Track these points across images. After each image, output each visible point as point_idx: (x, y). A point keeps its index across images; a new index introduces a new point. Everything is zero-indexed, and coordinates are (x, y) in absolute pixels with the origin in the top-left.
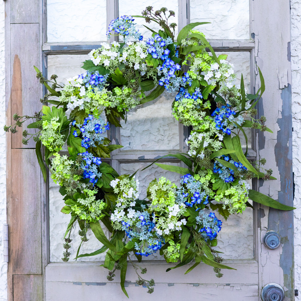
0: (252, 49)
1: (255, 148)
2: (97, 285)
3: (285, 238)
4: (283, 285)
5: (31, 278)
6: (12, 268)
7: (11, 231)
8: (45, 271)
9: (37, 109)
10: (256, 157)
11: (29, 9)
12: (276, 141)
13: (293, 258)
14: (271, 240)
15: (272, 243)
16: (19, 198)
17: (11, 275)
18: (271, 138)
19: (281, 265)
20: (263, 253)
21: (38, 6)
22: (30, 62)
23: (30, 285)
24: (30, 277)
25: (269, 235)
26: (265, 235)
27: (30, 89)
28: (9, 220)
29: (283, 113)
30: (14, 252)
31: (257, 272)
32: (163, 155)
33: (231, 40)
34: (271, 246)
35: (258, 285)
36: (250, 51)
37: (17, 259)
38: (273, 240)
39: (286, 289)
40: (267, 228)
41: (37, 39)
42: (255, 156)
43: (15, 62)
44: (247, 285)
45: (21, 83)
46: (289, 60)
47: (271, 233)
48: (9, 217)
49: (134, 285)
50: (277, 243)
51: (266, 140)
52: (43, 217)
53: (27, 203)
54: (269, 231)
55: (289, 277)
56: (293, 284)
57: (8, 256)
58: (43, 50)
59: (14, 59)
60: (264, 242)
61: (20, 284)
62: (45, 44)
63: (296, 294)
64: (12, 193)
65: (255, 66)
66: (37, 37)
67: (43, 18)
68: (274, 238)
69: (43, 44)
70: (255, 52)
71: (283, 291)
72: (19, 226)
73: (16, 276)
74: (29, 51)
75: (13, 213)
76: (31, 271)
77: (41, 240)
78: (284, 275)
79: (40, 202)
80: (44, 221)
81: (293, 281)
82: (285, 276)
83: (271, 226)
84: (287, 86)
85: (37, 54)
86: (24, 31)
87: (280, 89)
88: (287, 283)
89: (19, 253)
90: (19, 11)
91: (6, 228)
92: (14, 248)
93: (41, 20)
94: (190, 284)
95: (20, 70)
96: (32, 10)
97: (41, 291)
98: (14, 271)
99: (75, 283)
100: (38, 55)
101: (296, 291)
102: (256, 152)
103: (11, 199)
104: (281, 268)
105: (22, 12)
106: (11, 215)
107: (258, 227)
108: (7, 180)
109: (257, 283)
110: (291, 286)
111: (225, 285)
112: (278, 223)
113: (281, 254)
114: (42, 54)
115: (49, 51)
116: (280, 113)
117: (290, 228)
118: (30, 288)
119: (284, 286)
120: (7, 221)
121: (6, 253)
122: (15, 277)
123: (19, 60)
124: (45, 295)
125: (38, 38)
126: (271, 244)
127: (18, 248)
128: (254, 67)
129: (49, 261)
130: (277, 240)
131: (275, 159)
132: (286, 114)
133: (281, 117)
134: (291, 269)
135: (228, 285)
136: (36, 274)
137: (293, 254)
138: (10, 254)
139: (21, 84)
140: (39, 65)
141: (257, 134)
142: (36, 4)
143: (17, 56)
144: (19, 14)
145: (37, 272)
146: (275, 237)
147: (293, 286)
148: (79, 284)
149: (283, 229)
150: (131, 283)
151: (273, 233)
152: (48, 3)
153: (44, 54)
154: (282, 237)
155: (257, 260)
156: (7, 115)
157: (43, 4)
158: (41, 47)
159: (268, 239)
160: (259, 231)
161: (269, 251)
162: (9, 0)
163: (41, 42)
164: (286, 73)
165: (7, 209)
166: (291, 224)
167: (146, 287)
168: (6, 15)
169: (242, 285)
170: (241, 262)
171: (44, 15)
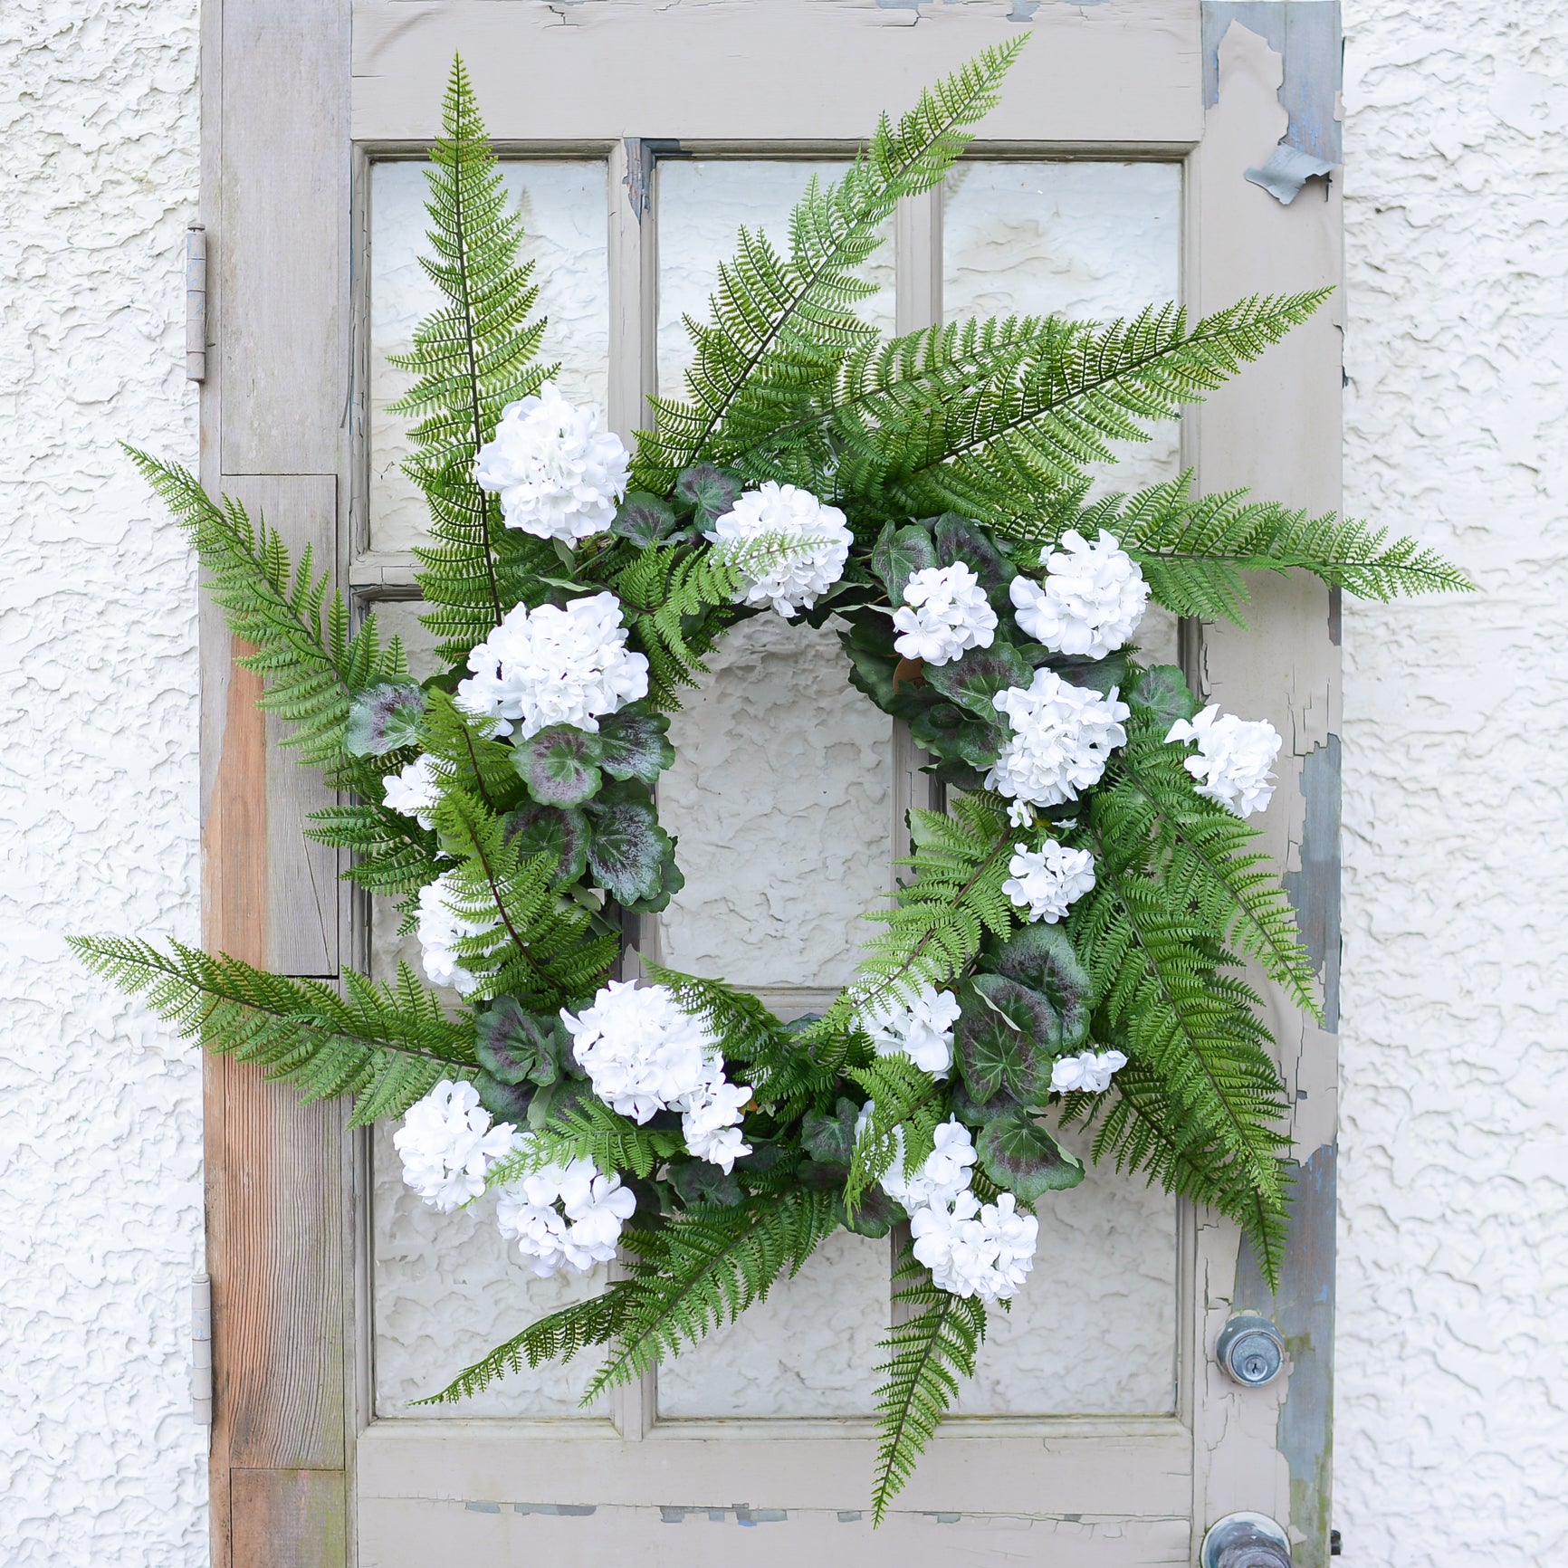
2: (561, 1514)
3: (1302, 1339)
4: (1285, 1520)
5: (300, 1483)
6: (227, 1444)
7: (222, 1300)
8: (354, 1457)
11: (297, 417)
13: (1329, 1417)
14: (1247, 1354)
15: (1251, 1366)
16: (256, 1172)
17: (221, 1470)
19: (1281, 1446)
20: (1211, 1397)
21: (337, 405)
23: (298, 1509)
24: (295, 1477)
25: (1241, 1334)
26: (1222, 1327)
28: (216, 1255)
29: (1305, 852)
30: (235, 1380)
31: (1188, 1470)
34: (1248, 1377)
35: (1191, 1518)
37: (247, 1408)
38: (1256, 1356)
39: (1298, 1536)
40: (1231, 1301)
41: (327, 537)
44: (1146, 1519)
46: (1336, 638)
47: (1249, 1323)
48: (214, 1245)
49: (706, 1515)
50: (1269, 1365)
52: (347, 1249)
53: (286, 1191)
54: (1237, 1314)
55: (1309, 1492)
56: (1326, 1516)
57: (209, 1403)
58: (353, 583)
60: (1220, 1356)
61: (260, 1502)
62: (361, 558)
63: (1336, 1551)
64: (228, 1149)
65: (1203, 662)
66: (327, 530)
67: (353, 454)
68: (1262, 1345)
69: (353, 561)
71: (1286, 1542)
72: (255, 1281)
73: (242, 1474)
75: (230, 1230)
76: (303, 1454)
77: (339, 1335)
78: (1291, 1480)
79: (338, 1188)
81: (1324, 1504)
82: (1297, 1485)
83: (1248, 1292)
84: (1323, 743)
86: (277, 504)
87: (1295, 755)
88: (1304, 1513)
89: (256, 1386)
90: (256, 425)
91: (203, 1292)
92: (237, 1363)
93: (347, 461)
94: (925, 1513)
96: (308, 423)
97: (342, 1532)
98: (236, 1454)
99: (470, 1506)
101: (1336, 1536)
103: (221, 1176)
104: (1281, 1456)
105: (270, 428)
106: (222, 1238)
109: (1187, 1512)
110: (1315, 1523)
111: (1062, 1518)
113: (1283, 1400)
114: (346, 601)
115: (378, 588)
116: (1294, 848)
117: (1321, 1304)
118: (298, 1519)
119: (1292, 1523)
120: (209, 1261)
121: (204, 1390)
122: (237, 1478)
124: (354, 1548)
125: (332, 534)
126: (1246, 1369)
128: (1194, 666)
129: (374, 1414)
130: (1274, 1352)
132: (1319, 855)
133: (1296, 865)
134: (1321, 1461)
135: (1074, 1518)
136: (322, 1466)
138: (220, 1388)
142: (324, 396)
144: (256, 439)
145: (324, 1462)
146: (1264, 1341)
147: (1323, 1524)
148: (491, 1508)
149: (1292, 1304)
150: (693, 1509)
151: (1255, 1326)
152: (374, 395)
153: (356, 598)
154: (1290, 1336)
155: (1188, 1421)
156: (205, 841)
157: (356, 398)
158: (342, 570)
159: (1239, 1352)
160: (1200, 1312)
161: (1237, 1390)
162: (217, 380)
163: (344, 551)
164: (1322, 692)
165: (207, 1214)
166: (1325, 1288)
167: (753, 1523)
168: (203, 441)
169: (1127, 1518)
170: (1127, 1429)
171: (355, 443)
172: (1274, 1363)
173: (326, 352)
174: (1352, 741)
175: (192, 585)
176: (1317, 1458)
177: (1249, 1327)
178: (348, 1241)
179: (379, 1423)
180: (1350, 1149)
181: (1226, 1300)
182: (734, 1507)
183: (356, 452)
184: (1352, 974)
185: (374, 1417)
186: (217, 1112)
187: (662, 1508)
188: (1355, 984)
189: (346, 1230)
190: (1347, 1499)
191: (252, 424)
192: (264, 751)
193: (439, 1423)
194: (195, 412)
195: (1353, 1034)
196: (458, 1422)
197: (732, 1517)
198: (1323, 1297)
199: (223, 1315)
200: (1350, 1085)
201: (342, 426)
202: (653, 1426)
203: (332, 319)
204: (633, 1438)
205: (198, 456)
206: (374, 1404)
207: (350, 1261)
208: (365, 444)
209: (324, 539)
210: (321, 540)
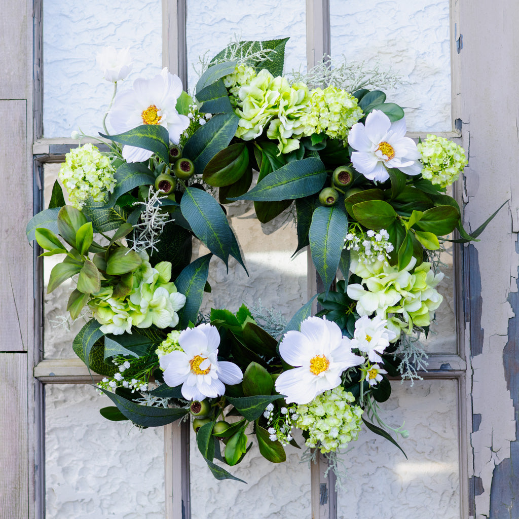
1: (462, 352)
9: (22, 272)
10: (465, 371)
11: (6, 71)
12: (506, 339)
18: (495, 333)
21: (25, 64)
22: (8, 178)
27: (7, 231)
33: (413, 132)
40: (488, 516)
41: (22, 130)
42: (463, 368)
51: (486, 336)
52: (31, 492)
58: (34, 153)
62: (39, 141)
65: (464, 186)
66: (22, 126)
67: (34, 89)
69: (35, 142)
74: (6, 155)
79: (26, 460)
80: (35, 500)
83: (496, 512)
85: (23, 162)
87: (513, 232)
93: (31, 92)
96: (12, 73)
100: (25, 163)
102: (466, 361)
107: (470, 514)
112: (511, 506)
114: (31, 162)
115: (47, 156)
116: (514, 280)
125: (25, 129)
128: (460, 188)
131: (504, 375)
133: (515, 289)
140: (25, 183)
141: (468, 324)
142: (20, 60)
152: (44, 61)
153: (36, 161)
157: (36, 61)
163: (31, 137)
171: (36, 83)
173: (21, 38)
178: (31, 488)
181: (486, 516)
183: (36, 88)
189: (31, 483)
203: (24, 22)
208: (40, 84)
209: (21, 132)
210: (19, 132)
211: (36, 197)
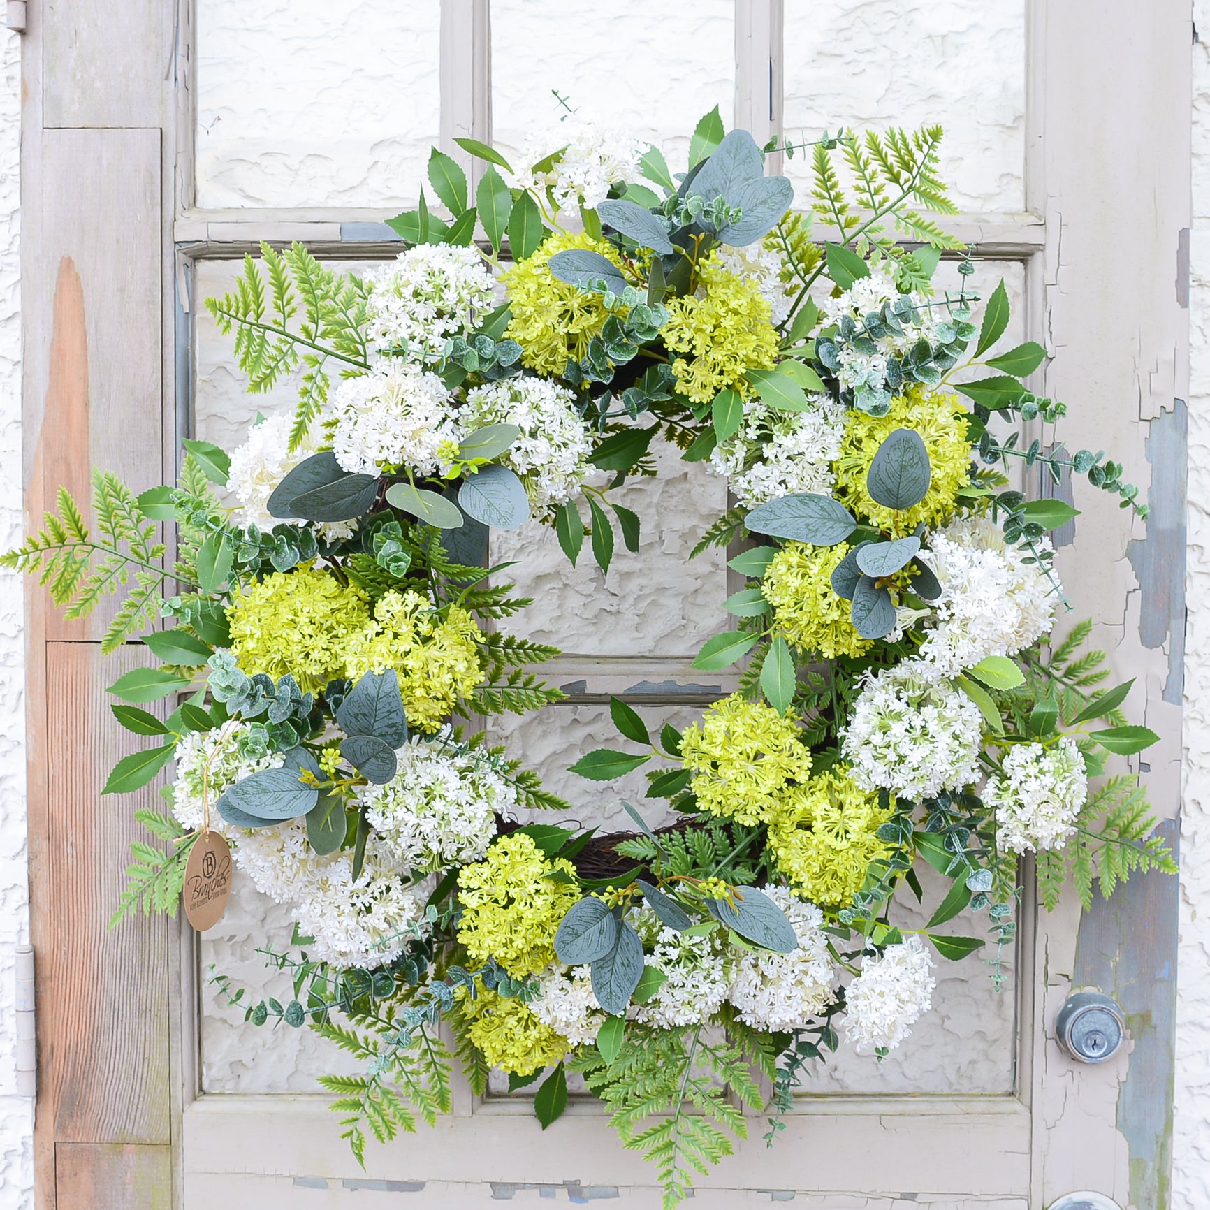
0: (1031, 254)
2: (391, 1189)
3: (1142, 1016)
4: (1123, 1199)
5: (125, 1157)
6: (51, 1118)
7: (46, 971)
8: (180, 1132)
11: (120, 69)
12: (1119, 633)
13: (1169, 1095)
14: (1086, 1030)
15: (1091, 1042)
16: (80, 842)
17: (46, 1146)
18: (1101, 620)
19: (1121, 1124)
20: (1052, 1075)
21: (159, 55)
22: (122, 290)
23: (124, 1183)
24: (121, 1152)
25: (1081, 1010)
26: (1062, 1003)
28: (40, 926)
29: (1149, 519)
30: (59, 1054)
31: (1026, 1149)
32: (662, 679)
34: (1088, 1053)
35: (1028, 1198)
36: (1022, 261)
37: (72, 1082)
38: (1096, 1032)
40: (1071, 977)
41: (152, 192)
43: (60, 285)
44: (984, 1198)
45: (86, 373)
46: (1183, 301)
47: (1090, 999)
48: (38, 917)
49: (537, 1192)
50: (1109, 1042)
53: (111, 863)
54: (1077, 991)
55: (1149, 1172)
56: (1166, 1196)
57: (33, 1073)
58: (178, 239)
59: (56, 275)
60: (1060, 1033)
61: (85, 1177)
62: (186, 214)
64: (51, 818)
65: (1046, 326)
66: (151, 183)
67: (177, 108)
68: (1099, 1021)
69: (178, 217)
70: (1045, 267)
72: (80, 953)
73: (67, 1148)
74: (118, 241)
75: (54, 902)
76: (129, 1128)
77: (165, 1008)
78: (1130, 1160)
81: (1164, 1184)
82: (1136, 1164)
83: (1088, 969)
84: (1170, 408)
85: (151, 257)
86: (99, 159)
87: (1141, 420)
88: (1143, 1194)
89: (80, 1059)
90: (78, 77)
91: (27, 962)
92: (59, 1036)
93: (172, 114)
94: (759, 1191)
95: (83, 323)
96: (132, 74)
97: (168, 1207)
98: (61, 1127)
99: (297, 1181)
100: (157, 260)
103: (44, 846)
104: (1120, 1135)
105: (93, 80)
106: (46, 908)
108: (30, 767)
109: (1025, 1192)
110: (1154, 1203)
111: (898, 1196)
112: (1117, 958)
113: (1123, 1078)
114: (170, 258)
115: (204, 245)
117: (1162, 980)
118: (124, 1194)
119: (1131, 1203)
120: (32, 933)
121: (28, 1063)
122: (62, 1152)
123: (78, 278)
125: (156, 188)
126: (1086, 1045)
127: (74, 1038)
129: (201, 1089)
130: (1113, 1028)
132: (1165, 523)
133: (1141, 534)
134: (1161, 1140)
135: (911, 1196)
136: (148, 1141)
137: (1170, 1080)
138: (44, 1061)
139: (86, 380)
140: (157, 300)
142: (148, 47)
143: (67, 264)
144: (78, 91)
145: (149, 1136)
146: (1105, 1017)
147: (1164, 1205)
148: (318, 1183)
149: (1133, 981)
150: (524, 1186)
151: (1095, 1002)
153: (181, 255)
154: (1131, 1013)
155: (1026, 1100)
156: (27, 504)
157: (181, 49)
158: (167, 226)
159: (1077, 1028)
160: (1040, 988)
161: (1077, 1068)
162: (38, 31)
163: (169, 206)
164: (1169, 356)
165: (30, 884)
166: (1167, 963)
167: (584, 1200)
168: (25, 92)
169: (964, 1197)
170: (964, 1107)
171: (180, 96)
172: (1115, 1039)
173: (150, 3)
174: (1201, 417)
175: (15, 248)
176: (1157, 1137)
177: (1089, 1002)
179: (206, 1098)
180: (1195, 833)
181: (1067, 976)
182: (565, 1184)
183: (181, 105)
184: (1199, 655)
185: (200, 1092)
186: (40, 779)
187: (492, 1184)
188: (1201, 665)
190: (1189, 1190)
191: (74, 76)
192: (87, 411)
193: (267, 1097)
194: (16, 71)
195: (1199, 717)
196: (285, 1097)
197: (563, 1194)
198: (1164, 974)
199: (47, 988)
200: (1195, 768)
201: (167, 78)
202: (483, 1102)
204: (463, 1113)
205: (19, 117)
206: (200, 1079)
207: (176, 932)
208: (190, 97)
209: (148, 194)
210: (145, 195)
211: (181, 329)
